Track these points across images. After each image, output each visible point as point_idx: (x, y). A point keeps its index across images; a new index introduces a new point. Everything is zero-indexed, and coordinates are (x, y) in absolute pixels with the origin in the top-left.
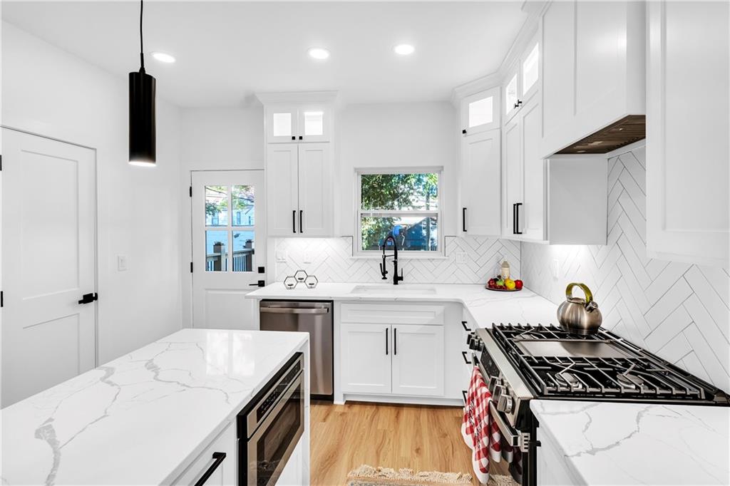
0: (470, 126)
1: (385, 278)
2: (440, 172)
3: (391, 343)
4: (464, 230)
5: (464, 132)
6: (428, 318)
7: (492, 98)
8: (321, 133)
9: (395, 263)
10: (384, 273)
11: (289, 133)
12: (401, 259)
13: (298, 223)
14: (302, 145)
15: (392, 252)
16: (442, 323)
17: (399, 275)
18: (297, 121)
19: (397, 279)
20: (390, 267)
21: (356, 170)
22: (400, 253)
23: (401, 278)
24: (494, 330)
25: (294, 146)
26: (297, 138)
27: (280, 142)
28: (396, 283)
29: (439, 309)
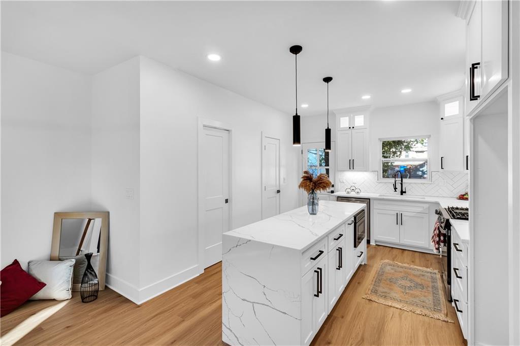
0: (446, 116)
1: (396, 191)
2: (429, 138)
3: (399, 219)
4: (442, 168)
5: (442, 119)
6: (420, 210)
7: (458, 102)
8: (363, 125)
9: (402, 184)
10: (395, 189)
11: (348, 126)
12: (404, 183)
13: (351, 165)
14: (353, 131)
15: (400, 179)
16: (427, 212)
17: (404, 190)
18: (352, 120)
19: (402, 193)
20: (399, 186)
21: (380, 139)
22: (404, 180)
23: (405, 192)
24: (449, 208)
25: (350, 131)
26: (351, 127)
27: (344, 129)
28: (402, 194)
29: (426, 206)
